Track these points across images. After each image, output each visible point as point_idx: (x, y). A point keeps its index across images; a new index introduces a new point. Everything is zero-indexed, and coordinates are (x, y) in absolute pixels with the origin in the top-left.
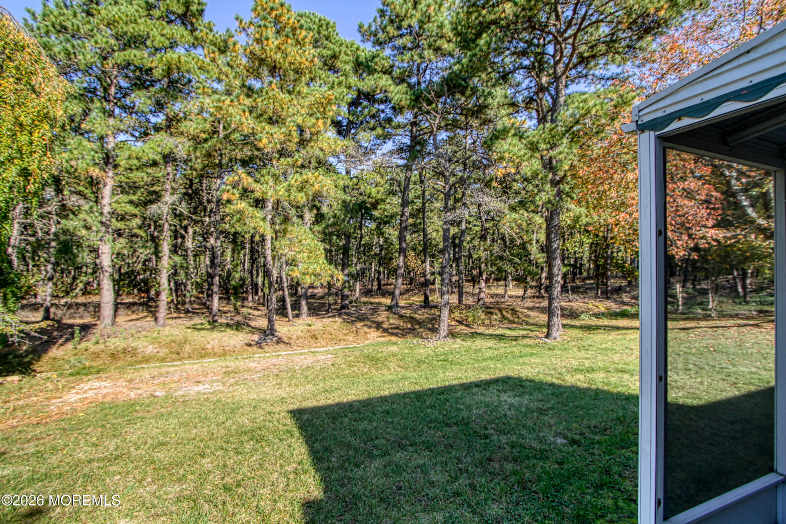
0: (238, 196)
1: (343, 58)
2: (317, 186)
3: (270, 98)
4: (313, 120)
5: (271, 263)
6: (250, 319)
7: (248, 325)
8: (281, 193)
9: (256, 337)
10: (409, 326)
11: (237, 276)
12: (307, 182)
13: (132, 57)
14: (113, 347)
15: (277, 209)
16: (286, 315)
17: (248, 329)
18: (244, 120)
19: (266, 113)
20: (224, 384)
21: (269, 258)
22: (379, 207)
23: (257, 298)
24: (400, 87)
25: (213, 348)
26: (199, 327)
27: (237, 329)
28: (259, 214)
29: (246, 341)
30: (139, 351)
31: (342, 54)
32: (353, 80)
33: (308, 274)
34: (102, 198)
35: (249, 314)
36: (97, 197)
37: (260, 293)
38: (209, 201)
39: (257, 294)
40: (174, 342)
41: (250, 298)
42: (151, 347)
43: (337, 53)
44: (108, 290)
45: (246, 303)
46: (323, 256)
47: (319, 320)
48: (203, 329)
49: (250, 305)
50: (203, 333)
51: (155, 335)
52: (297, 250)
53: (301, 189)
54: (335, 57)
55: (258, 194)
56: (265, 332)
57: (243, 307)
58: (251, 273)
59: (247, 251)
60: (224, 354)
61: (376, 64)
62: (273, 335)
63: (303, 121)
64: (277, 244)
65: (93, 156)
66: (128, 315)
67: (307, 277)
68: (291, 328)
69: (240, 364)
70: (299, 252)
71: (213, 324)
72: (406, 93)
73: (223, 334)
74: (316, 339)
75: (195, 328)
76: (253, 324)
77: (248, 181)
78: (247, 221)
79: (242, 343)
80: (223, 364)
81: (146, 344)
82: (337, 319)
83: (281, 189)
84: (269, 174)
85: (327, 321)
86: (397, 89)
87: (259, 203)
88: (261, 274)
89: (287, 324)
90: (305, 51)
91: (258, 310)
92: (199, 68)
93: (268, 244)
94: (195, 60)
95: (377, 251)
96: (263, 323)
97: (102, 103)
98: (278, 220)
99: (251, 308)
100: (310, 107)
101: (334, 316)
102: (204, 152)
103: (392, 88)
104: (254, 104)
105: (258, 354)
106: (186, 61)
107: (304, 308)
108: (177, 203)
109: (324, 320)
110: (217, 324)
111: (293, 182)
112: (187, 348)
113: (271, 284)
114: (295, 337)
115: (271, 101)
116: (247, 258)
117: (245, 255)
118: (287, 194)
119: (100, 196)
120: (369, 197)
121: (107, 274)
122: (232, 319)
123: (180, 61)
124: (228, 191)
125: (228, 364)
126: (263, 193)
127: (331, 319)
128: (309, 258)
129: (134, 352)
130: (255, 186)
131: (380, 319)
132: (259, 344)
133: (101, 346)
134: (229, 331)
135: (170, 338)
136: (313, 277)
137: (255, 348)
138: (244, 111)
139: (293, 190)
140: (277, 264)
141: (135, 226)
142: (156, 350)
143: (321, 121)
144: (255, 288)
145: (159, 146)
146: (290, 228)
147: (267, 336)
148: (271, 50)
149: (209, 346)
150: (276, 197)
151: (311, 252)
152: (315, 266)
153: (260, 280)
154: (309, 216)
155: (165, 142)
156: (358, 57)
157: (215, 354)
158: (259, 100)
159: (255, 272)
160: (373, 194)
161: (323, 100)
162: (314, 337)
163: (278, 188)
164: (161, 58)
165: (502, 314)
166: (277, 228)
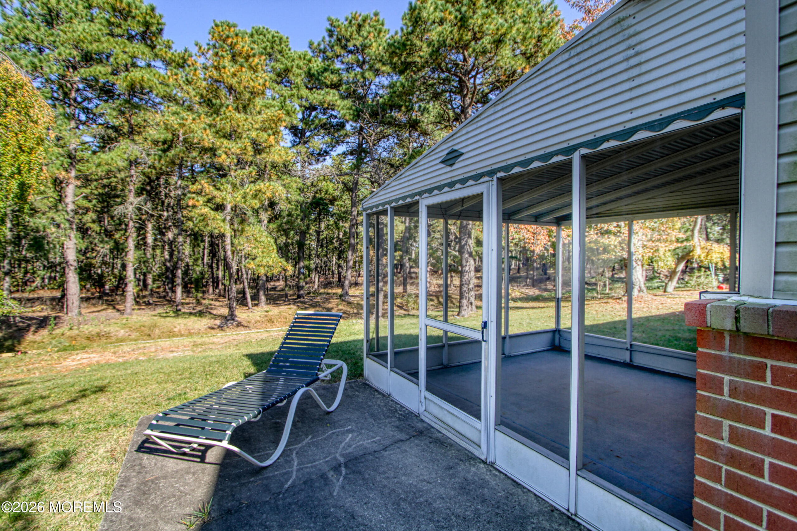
0: (201, 202)
1: (296, 70)
2: (269, 194)
3: (227, 118)
4: (265, 135)
5: (231, 257)
6: (212, 309)
7: (210, 313)
8: (238, 199)
9: (218, 322)
10: (355, 311)
11: (198, 269)
12: (260, 191)
13: (98, 73)
14: (87, 332)
15: (235, 211)
16: (246, 305)
17: (210, 316)
18: (205, 136)
19: (224, 128)
20: (193, 351)
21: (229, 253)
22: (336, 203)
23: (217, 291)
24: (346, 102)
25: (180, 331)
26: (165, 315)
27: (200, 316)
28: (219, 216)
29: (209, 325)
30: (112, 335)
31: (295, 69)
32: (304, 92)
33: (262, 266)
34: (66, 196)
35: (211, 305)
36: (61, 196)
37: (221, 287)
38: (166, 196)
39: (217, 287)
40: (144, 326)
41: (211, 291)
42: (122, 331)
43: (290, 68)
44: (74, 282)
45: (206, 296)
46: (275, 251)
47: (276, 308)
48: (168, 316)
49: (211, 297)
50: (168, 319)
51: (124, 321)
52: (253, 246)
53: (255, 196)
54: (287, 70)
55: (218, 200)
56: (226, 318)
57: (204, 299)
58: (211, 267)
59: (207, 244)
60: (190, 334)
61: (325, 78)
62: (233, 320)
63: (258, 136)
64: (236, 241)
65: (63, 161)
66: (88, 308)
67: (262, 268)
68: (251, 315)
69: (206, 339)
70: (255, 248)
71: (177, 313)
72: (351, 109)
73: (188, 320)
74: (273, 322)
75: (160, 315)
76: (215, 312)
77: (209, 189)
78: (210, 222)
79: (206, 327)
80: (191, 340)
81: (117, 329)
82: (292, 306)
83: (238, 196)
84: (228, 183)
85: (283, 308)
86: (343, 103)
87: (219, 208)
88: (221, 268)
89: (246, 311)
90: (257, 76)
91: (219, 301)
92: (160, 83)
93: (228, 241)
94: (157, 76)
95: (336, 244)
96: (225, 311)
97: (64, 108)
98: (236, 220)
99: (212, 300)
100: (263, 122)
101: (290, 304)
102: (168, 159)
103: (339, 102)
104: (213, 122)
105: (220, 334)
106: (149, 79)
107: (263, 298)
108: (142, 203)
109: (281, 307)
110: (180, 313)
111: (248, 191)
112: (157, 331)
113: (231, 275)
114: (253, 321)
115: (228, 120)
116: (206, 251)
117: (204, 249)
118: (243, 200)
119: (63, 195)
120: (326, 194)
121: (72, 268)
122: (194, 309)
123: (143, 80)
124: (193, 198)
125: (195, 340)
126: (223, 199)
127: (286, 307)
128: (263, 253)
129: (107, 336)
130: (216, 193)
131: (330, 306)
132: (220, 327)
133: (75, 332)
134: (193, 318)
135: (139, 324)
136: (266, 269)
137: (218, 330)
138: (205, 129)
139: (249, 197)
140: (236, 258)
141: (90, 220)
142: (127, 334)
143: (272, 137)
144: (216, 282)
145: (125, 153)
146: (247, 228)
147: (228, 320)
148: (228, 77)
149: (175, 330)
150: (234, 203)
151: (265, 248)
152: (268, 259)
153: (221, 274)
154: (264, 216)
155: (130, 149)
156: (310, 69)
157: (182, 335)
158: (218, 119)
159: (214, 265)
160: (331, 191)
161: (274, 118)
162: (271, 321)
163: (236, 195)
164: (126, 77)
165: (438, 300)
166: (236, 226)
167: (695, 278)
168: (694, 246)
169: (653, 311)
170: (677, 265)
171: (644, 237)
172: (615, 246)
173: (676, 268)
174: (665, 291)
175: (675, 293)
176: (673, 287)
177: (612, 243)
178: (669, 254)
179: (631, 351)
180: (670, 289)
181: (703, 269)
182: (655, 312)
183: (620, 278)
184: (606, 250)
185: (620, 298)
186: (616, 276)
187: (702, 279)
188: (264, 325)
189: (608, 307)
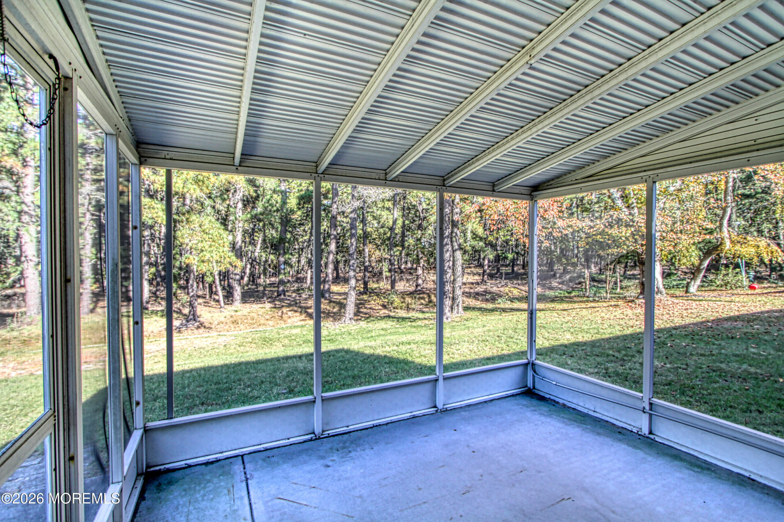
16: (220, 303)
34: (24, 187)
44: (34, 279)
47: (248, 307)
52: (199, 238)
56: (188, 317)
62: (195, 320)
67: (205, 264)
68: (217, 315)
79: (161, 329)
85: (255, 307)
107: (237, 296)
110: (146, 311)
119: (21, 186)
121: (32, 263)
147: (189, 321)
167: (720, 277)
168: (722, 239)
169: (676, 320)
170: (702, 261)
171: (663, 226)
172: (627, 238)
173: (700, 264)
174: (687, 292)
175: (699, 293)
176: (696, 287)
177: (623, 234)
178: (693, 248)
179: (651, 415)
180: (693, 289)
181: (731, 267)
182: (678, 321)
183: (633, 275)
184: (616, 242)
185: (632, 301)
186: (628, 273)
187: (730, 278)
188: (227, 327)
189: (618, 313)
